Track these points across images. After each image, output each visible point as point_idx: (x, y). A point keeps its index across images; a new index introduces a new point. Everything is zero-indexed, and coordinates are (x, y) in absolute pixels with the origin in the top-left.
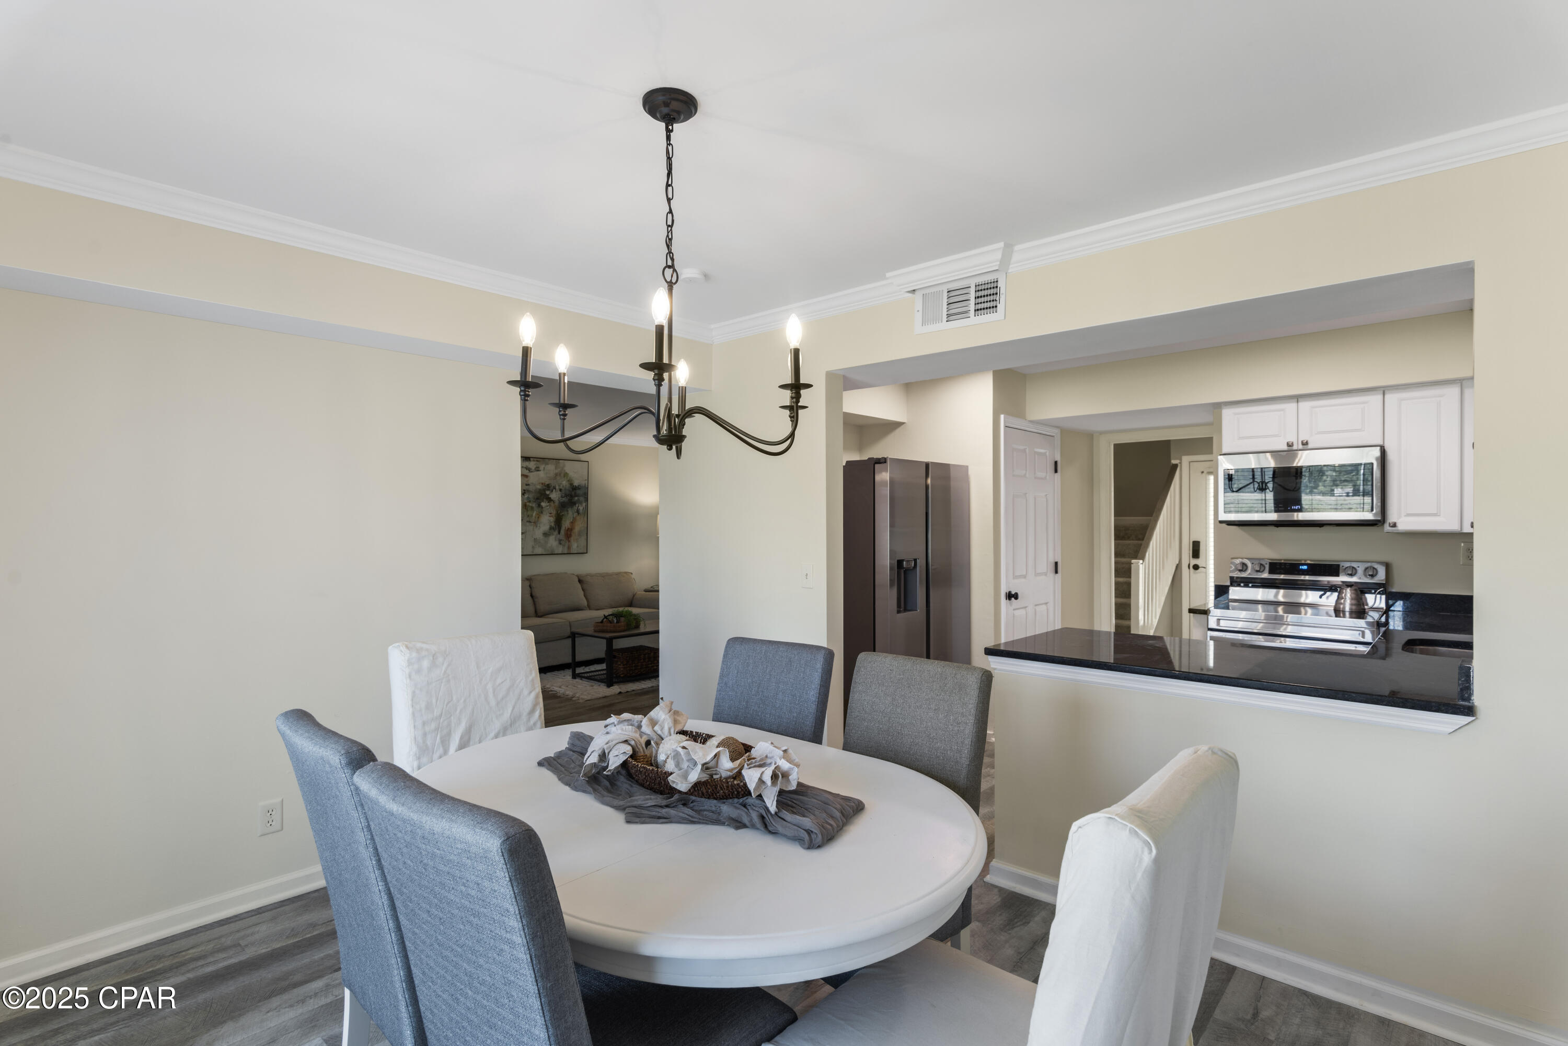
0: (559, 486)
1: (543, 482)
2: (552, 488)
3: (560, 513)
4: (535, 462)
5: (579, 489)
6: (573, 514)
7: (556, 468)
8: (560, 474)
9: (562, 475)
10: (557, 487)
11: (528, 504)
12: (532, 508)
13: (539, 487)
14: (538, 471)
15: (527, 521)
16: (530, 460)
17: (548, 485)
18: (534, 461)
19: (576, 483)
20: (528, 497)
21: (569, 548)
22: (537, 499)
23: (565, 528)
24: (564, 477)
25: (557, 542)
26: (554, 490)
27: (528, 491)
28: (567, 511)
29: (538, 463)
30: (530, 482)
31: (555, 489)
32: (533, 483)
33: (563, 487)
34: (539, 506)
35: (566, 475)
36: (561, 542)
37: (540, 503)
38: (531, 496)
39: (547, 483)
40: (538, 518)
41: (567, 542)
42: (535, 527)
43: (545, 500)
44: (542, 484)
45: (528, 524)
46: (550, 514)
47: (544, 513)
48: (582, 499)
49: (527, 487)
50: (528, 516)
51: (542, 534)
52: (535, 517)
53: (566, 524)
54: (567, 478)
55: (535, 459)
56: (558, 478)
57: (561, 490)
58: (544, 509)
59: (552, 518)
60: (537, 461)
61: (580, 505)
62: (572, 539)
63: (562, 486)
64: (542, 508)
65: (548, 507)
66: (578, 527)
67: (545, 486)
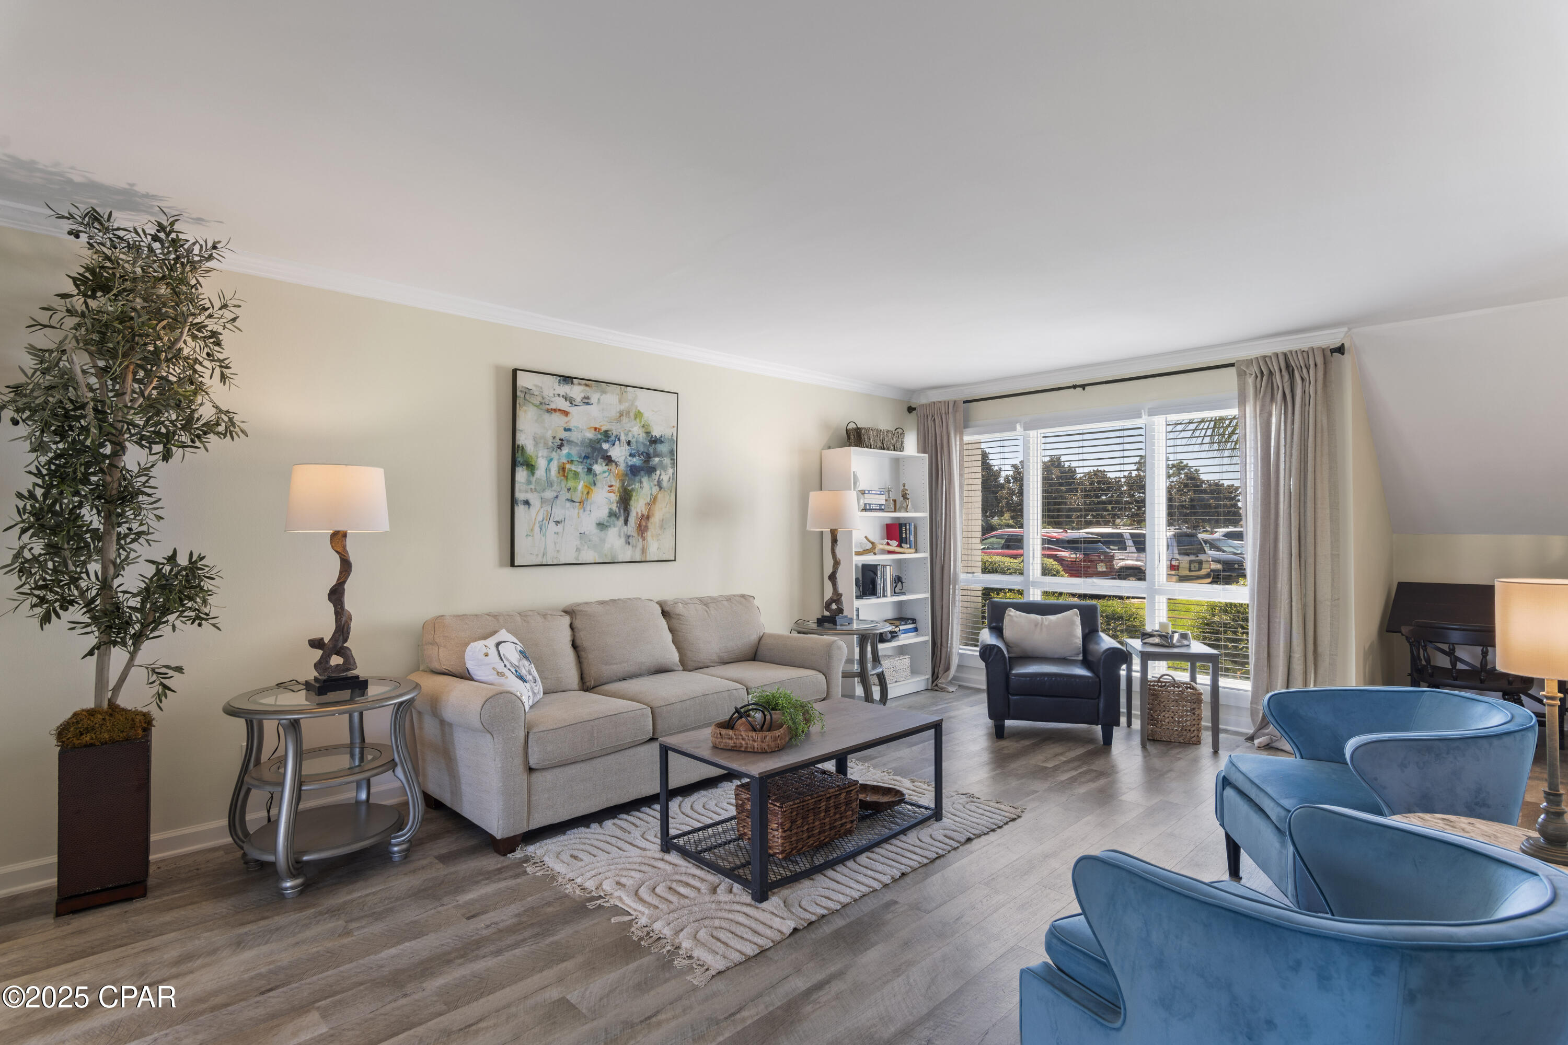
0: (626, 435)
1: (597, 426)
2: (613, 438)
3: (629, 485)
4: (583, 388)
5: (662, 442)
6: (651, 488)
7: (620, 402)
8: (628, 413)
9: (632, 415)
10: (623, 438)
11: (568, 466)
12: (576, 474)
13: (590, 435)
14: (588, 404)
15: (567, 500)
16: (572, 383)
17: (606, 431)
18: (580, 384)
19: (656, 433)
20: (569, 454)
21: (644, 551)
22: (586, 457)
23: (637, 513)
24: (635, 418)
25: (623, 540)
26: (617, 442)
27: (569, 442)
28: (641, 482)
29: (587, 388)
30: (571, 425)
31: (619, 440)
32: (577, 427)
33: (633, 437)
34: (590, 470)
35: (638, 415)
36: (630, 541)
37: (591, 465)
38: (575, 452)
39: (604, 429)
40: (588, 493)
41: (641, 540)
42: (581, 511)
43: (600, 460)
44: (595, 429)
45: (568, 504)
46: (611, 486)
47: (598, 484)
48: (667, 461)
49: (568, 433)
50: (569, 489)
51: (594, 525)
52: (583, 493)
53: (638, 506)
54: (641, 422)
55: (584, 382)
56: (624, 419)
57: (629, 443)
58: (598, 477)
59: (612, 495)
60: (586, 385)
61: (663, 473)
62: (649, 535)
63: (630, 435)
64: (595, 475)
65: (607, 474)
66: (661, 512)
67: (601, 434)
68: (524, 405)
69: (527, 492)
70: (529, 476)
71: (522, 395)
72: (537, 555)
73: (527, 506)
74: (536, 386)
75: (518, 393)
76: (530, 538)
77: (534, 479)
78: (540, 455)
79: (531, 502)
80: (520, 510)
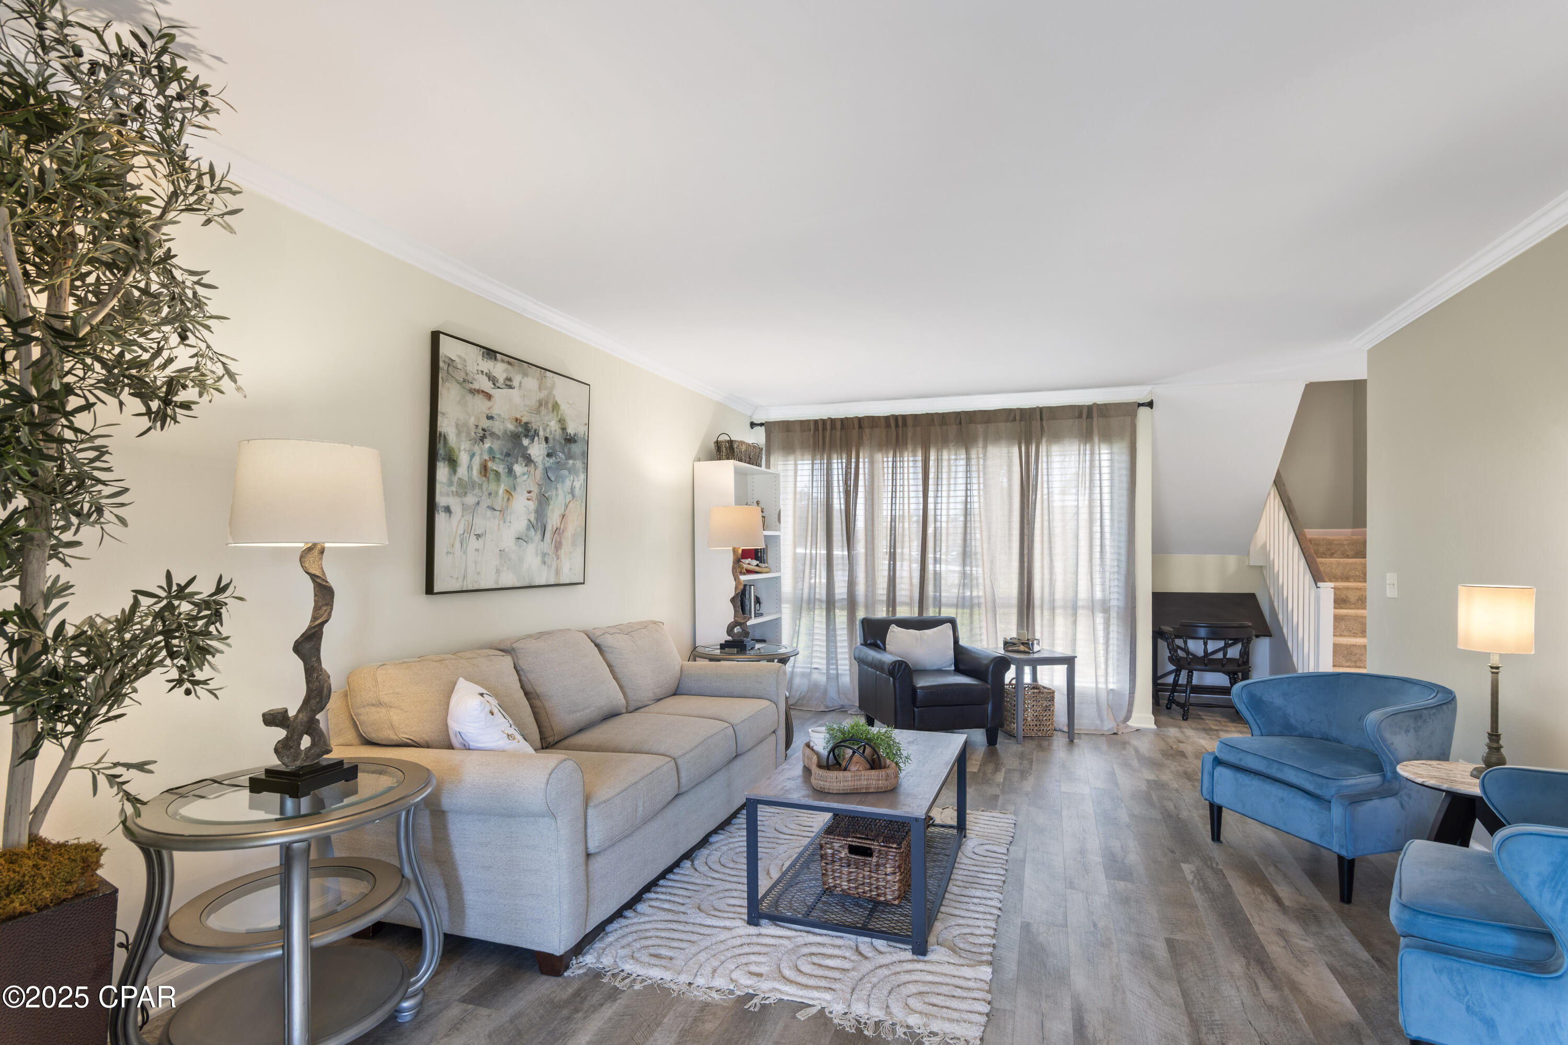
0: (545, 430)
1: (518, 416)
2: (532, 432)
3: (546, 491)
4: (505, 366)
5: (575, 441)
6: (565, 497)
7: (540, 389)
8: (547, 403)
9: (550, 405)
10: (541, 433)
11: (490, 464)
12: (497, 473)
13: (511, 427)
14: (510, 387)
15: (488, 507)
16: (496, 359)
17: (526, 424)
18: (503, 361)
19: (571, 430)
20: (491, 450)
21: (557, 572)
22: (508, 455)
23: (553, 526)
24: (553, 411)
25: (539, 559)
26: (536, 438)
27: (493, 434)
28: (556, 489)
29: (510, 367)
30: (494, 412)
31: (538, 436)
32: (499, 415)
33: (551, 432)
34: (510, 471)
35: (556, 407)
36: (546, 560)
37: (512, 464)
38: (497, 445)
39: (524, 420)
40: (508, 499)
41: (555, 559)
42: (501, 522)
43: (520, 459)
44: (517, 420)
45: (489, 513)
46: (529, 492)
47: (518, 489)
48: (579, 464)
49: (490, 422)
50: (490, 494)
51: (514, 540)
52: (503, 498)
53: (553, 520)
54: (557, 416)
55: (507, 359)
56: (544, 411)
57: (547, 439)
58: (518, 480)
59: (530, 502)
60: (509, 363)
61: (576, 479)
62: (562, 552)
63: (548, 430)
64: (515, 477)
65: (526, 476)
66: (573, 526)
67: (521, 426)
68: (447, 380)
69: (448, 495)
70: (450, 475)
71: (446, 368)
72: (458, 578)
73: (448, 514)
74: (459, 357)
75: (441, 364)
76: (450, 556)
77: (455, 479)
78: (462, 448)
79: (453, 508)
80: (441, 519)
